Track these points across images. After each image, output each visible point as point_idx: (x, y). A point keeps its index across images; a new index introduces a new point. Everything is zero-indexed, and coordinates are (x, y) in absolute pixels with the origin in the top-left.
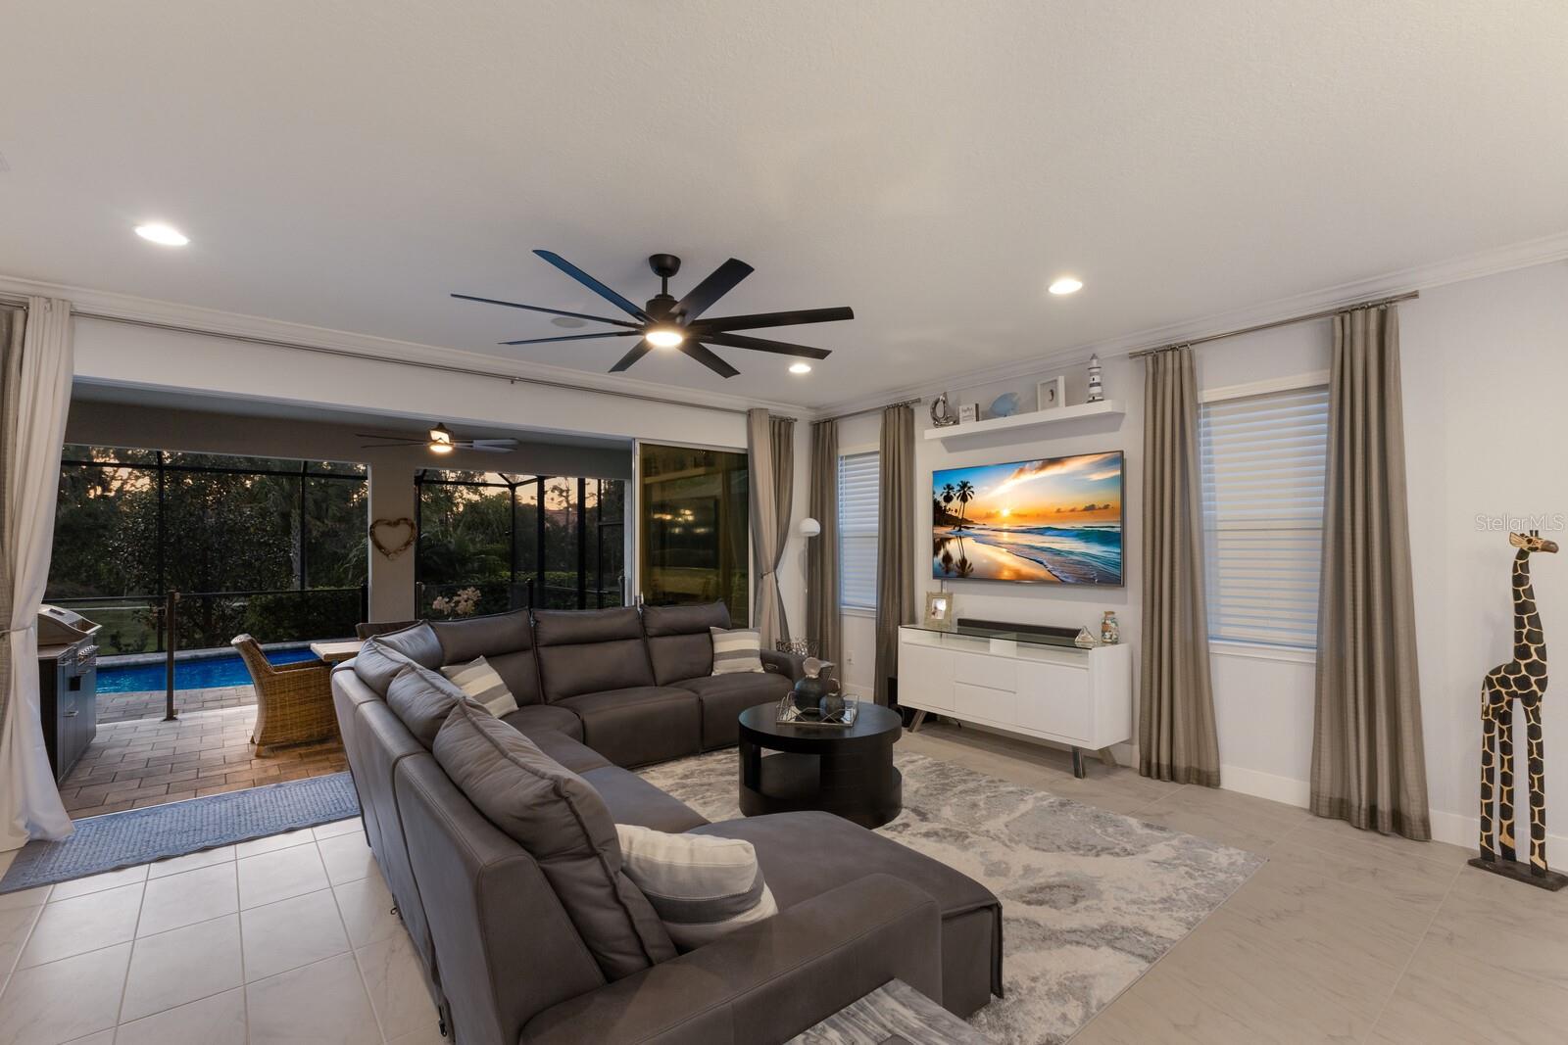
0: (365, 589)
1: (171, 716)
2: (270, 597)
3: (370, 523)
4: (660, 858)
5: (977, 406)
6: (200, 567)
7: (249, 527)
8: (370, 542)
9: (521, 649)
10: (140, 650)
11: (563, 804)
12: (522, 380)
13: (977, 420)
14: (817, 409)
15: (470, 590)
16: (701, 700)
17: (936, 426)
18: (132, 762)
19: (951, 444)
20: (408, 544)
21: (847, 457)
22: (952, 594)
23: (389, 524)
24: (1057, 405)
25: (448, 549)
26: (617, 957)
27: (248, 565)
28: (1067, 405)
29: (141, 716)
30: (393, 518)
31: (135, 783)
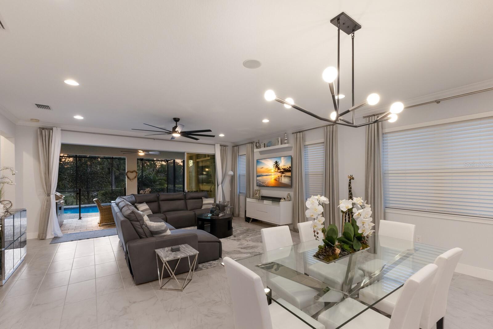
0: (125, 189)
1: (80, 218)
2: (104, 191)
3: (126, 172)
4: (152, 225)
5: (264, 144)
6: (86, 183)
7: (98, 173)
8: (126, 177)
9: (155, 201)
10: (72, 205)
11: (134, 214)
12: (156, 139)
13: (265, 147)
14: (234, 143)
15: (149, 189)
16: (195, 214)
17: (257, 148)
18: (72, 227)
19: (261, 153)
20: (135, 177)
21: (241, 155)
22: (260, 190)
23: (131, 172)
24: (279, 145)
25: (150, 178)
26: (142, 236)
27: (98, 183)
28: (281, 144)
29: (73, 218)
30: (132, 171)
31: (73, 230)
